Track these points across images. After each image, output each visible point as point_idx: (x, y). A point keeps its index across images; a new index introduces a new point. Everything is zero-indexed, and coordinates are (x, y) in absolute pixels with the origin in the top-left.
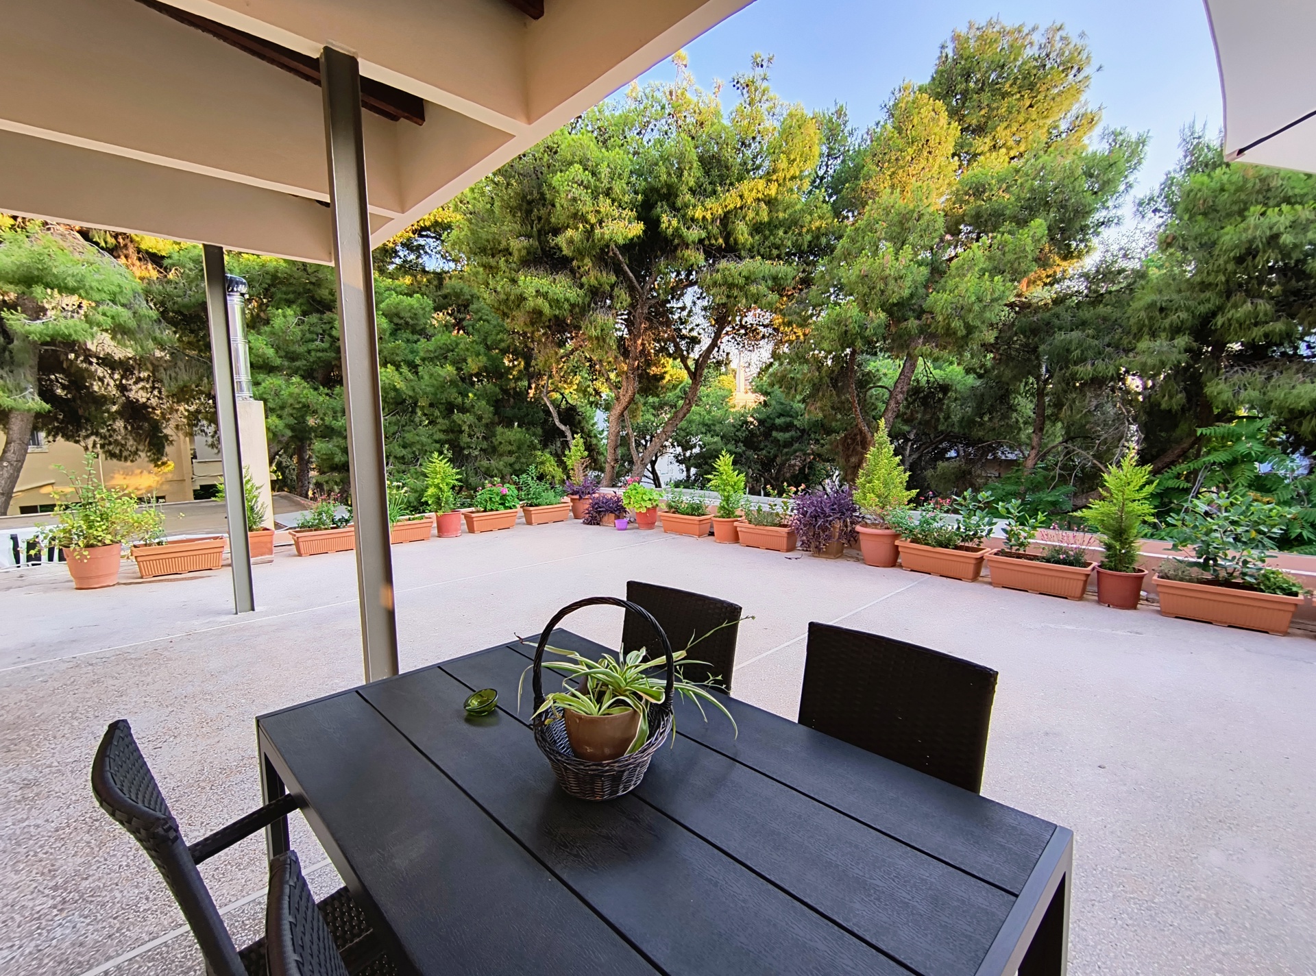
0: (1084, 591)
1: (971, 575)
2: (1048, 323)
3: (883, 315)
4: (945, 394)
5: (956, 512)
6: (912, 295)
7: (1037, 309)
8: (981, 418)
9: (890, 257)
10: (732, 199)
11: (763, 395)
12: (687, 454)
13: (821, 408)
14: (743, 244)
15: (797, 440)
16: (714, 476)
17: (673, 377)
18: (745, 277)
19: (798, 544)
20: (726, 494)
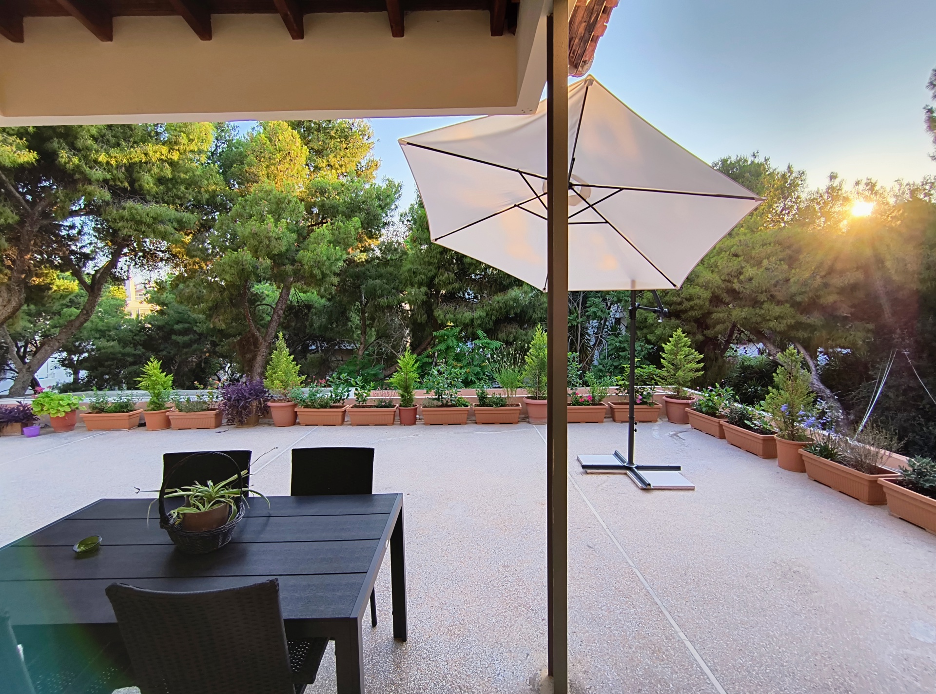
0: (394, 420)
1: (340, 422)
2: (364, 273)
3: (268, 261)
4: (309, 311)
5: (330, 386)
6: (287, 250)
7: (358, 265)
8: (331, 325)
9: (272, 225)
10: (136, 154)
11: (159, 305)
12: (75, 358)
13: (223, 320)
14: (148, 191)
15: (195, 341)
16: (144, 378)
17: (62, 288)
18: (152, 217)
19: (224, 421)
20: (156, 391)
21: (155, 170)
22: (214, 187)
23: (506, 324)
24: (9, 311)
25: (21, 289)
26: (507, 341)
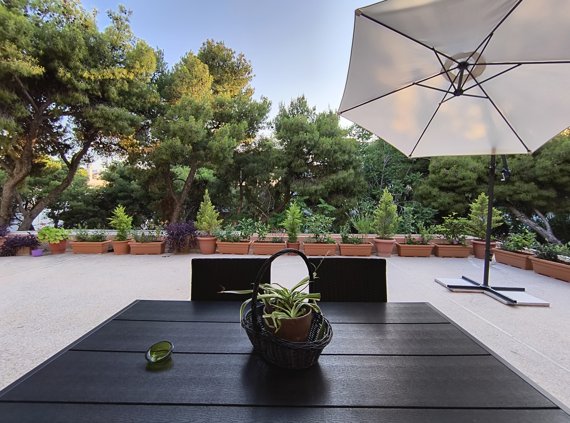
1: (247, 252)
3: (191, 147)
4: (206, 184)
6: (202, 141)
8: (219, 195)
9: (194, 123)
10: (107, 74)
11: (109, 181)
12: (56, 212)
13: (157, 187)
14: (113, 99)
15: (131, 204)
16: (113, 218)
17: (52, 166)
18: (116, 116)
19: (166, 250)
20: (122, 228)
21: (119, 85)
22: (154, 99)
23: (335, 195)
24: (20, 176)
25: (29, 162)
26: (336, 205)
